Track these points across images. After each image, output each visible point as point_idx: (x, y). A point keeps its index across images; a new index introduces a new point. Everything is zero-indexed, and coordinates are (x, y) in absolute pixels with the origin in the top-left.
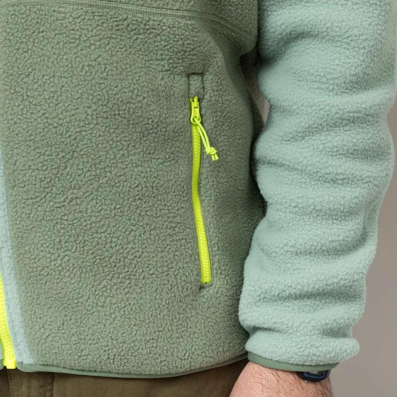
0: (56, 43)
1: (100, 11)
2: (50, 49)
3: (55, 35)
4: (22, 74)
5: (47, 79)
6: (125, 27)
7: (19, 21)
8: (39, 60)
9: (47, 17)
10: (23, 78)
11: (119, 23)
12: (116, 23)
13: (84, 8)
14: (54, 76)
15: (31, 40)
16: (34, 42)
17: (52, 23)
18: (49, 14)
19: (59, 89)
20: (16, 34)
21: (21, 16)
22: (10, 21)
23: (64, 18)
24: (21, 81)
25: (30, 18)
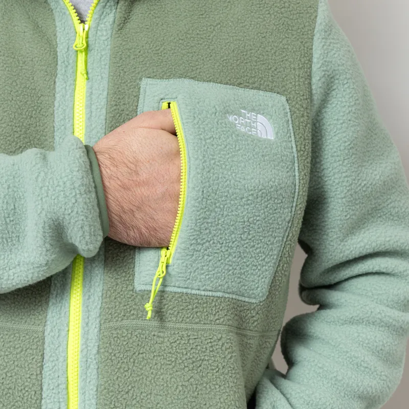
0: (154, 364)
1: (196, 334)
2: (148, 369)
3: (154, 357)
4: (122, 391)
5: (144, 396)
6: (220, 347)
7: (121, 343)
8: (138, 379)
9: (147, 340)
10: (123, 395)
11: (213, 344)
12: (210, 344)
13: (180, 333)
14: (151, 394)
15: (132, 360)
16: (134, 362)
17: (152, 346)
18: (150, 338)
19: (155, 406)
20: (117, 355)
21: (123, 339)
22: (113, 342)
23: (162, 342)
24: (121, 397)
25: (131, 341)
